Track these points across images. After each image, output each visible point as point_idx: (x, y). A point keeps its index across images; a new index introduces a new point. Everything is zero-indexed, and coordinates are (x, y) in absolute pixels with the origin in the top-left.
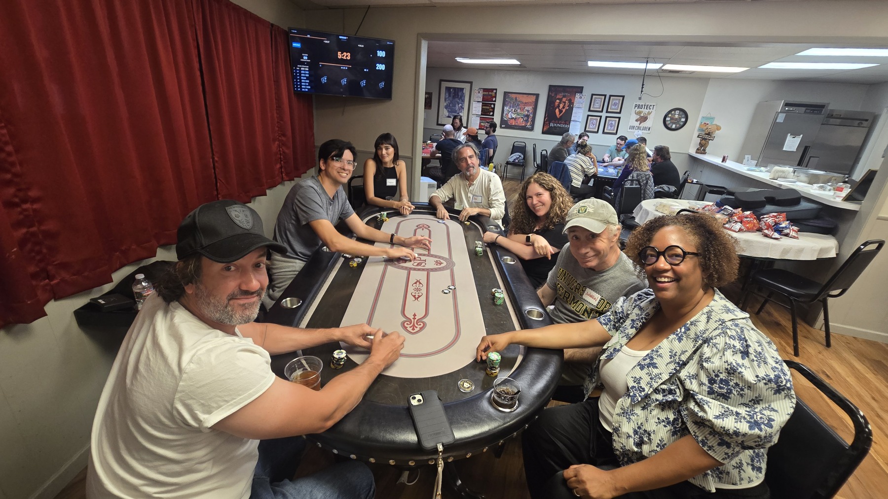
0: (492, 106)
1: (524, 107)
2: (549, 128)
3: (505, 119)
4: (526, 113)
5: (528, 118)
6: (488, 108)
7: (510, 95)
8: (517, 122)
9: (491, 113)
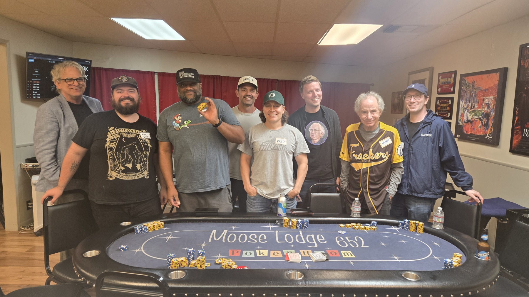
0: (450, 102)
1: (482, 98)
2: (521, 141)
3: (461, 124)
4: (486, 109)
5: (488, 120)
6: (445, 105)
7: (466, 78)
8: (474, 129)
9: (449, 115)
